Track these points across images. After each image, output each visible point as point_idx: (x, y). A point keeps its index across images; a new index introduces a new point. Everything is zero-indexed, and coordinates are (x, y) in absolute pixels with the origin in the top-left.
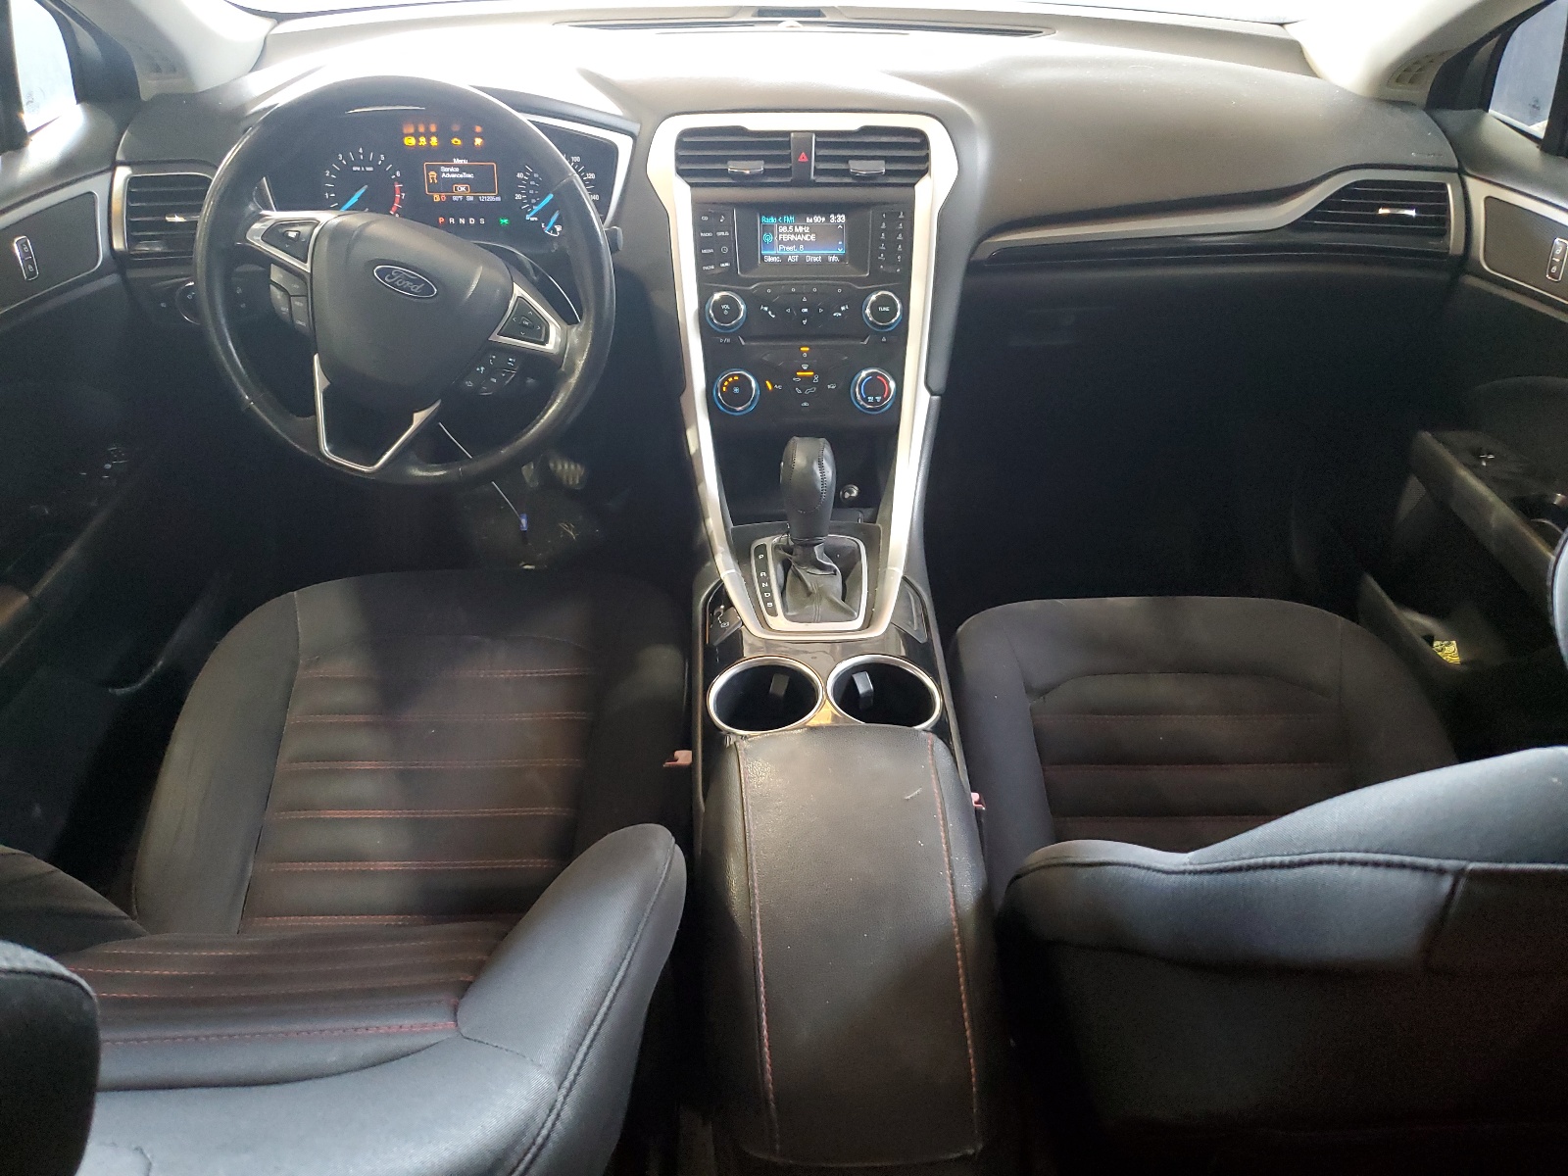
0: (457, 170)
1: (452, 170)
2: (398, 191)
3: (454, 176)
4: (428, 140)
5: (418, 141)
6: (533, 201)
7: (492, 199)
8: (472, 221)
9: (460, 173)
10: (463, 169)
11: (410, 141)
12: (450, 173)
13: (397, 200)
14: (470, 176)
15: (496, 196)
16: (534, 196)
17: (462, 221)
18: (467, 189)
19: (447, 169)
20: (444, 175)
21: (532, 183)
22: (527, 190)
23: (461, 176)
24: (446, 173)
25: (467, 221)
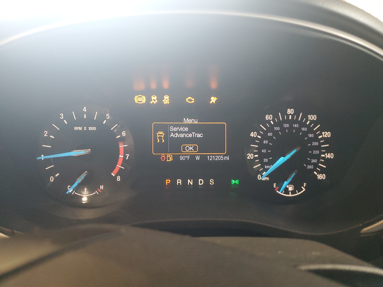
0: (186, 129)
1: (182, 129)
2: (122, 151)
3: (182, 136)
4: (161, 99)
5: (149, 99)
6: (266, 160)
7: (221, 158)
8: (201, 182)
9: (189, 132)
10: (192, 128)
11: (140, 99)
12: (179, 132)
13: (120, 161)
14: (199, 136)
15: (224, 156)
16: (266, 155)
17: (190, 182)
18: (195, 148)
19: (175, 129)
20: (172, 135)
21: (265, 142)
22: (260, 149)
23: (190, 135)
24: (174, 132)
25: (196, 182)
